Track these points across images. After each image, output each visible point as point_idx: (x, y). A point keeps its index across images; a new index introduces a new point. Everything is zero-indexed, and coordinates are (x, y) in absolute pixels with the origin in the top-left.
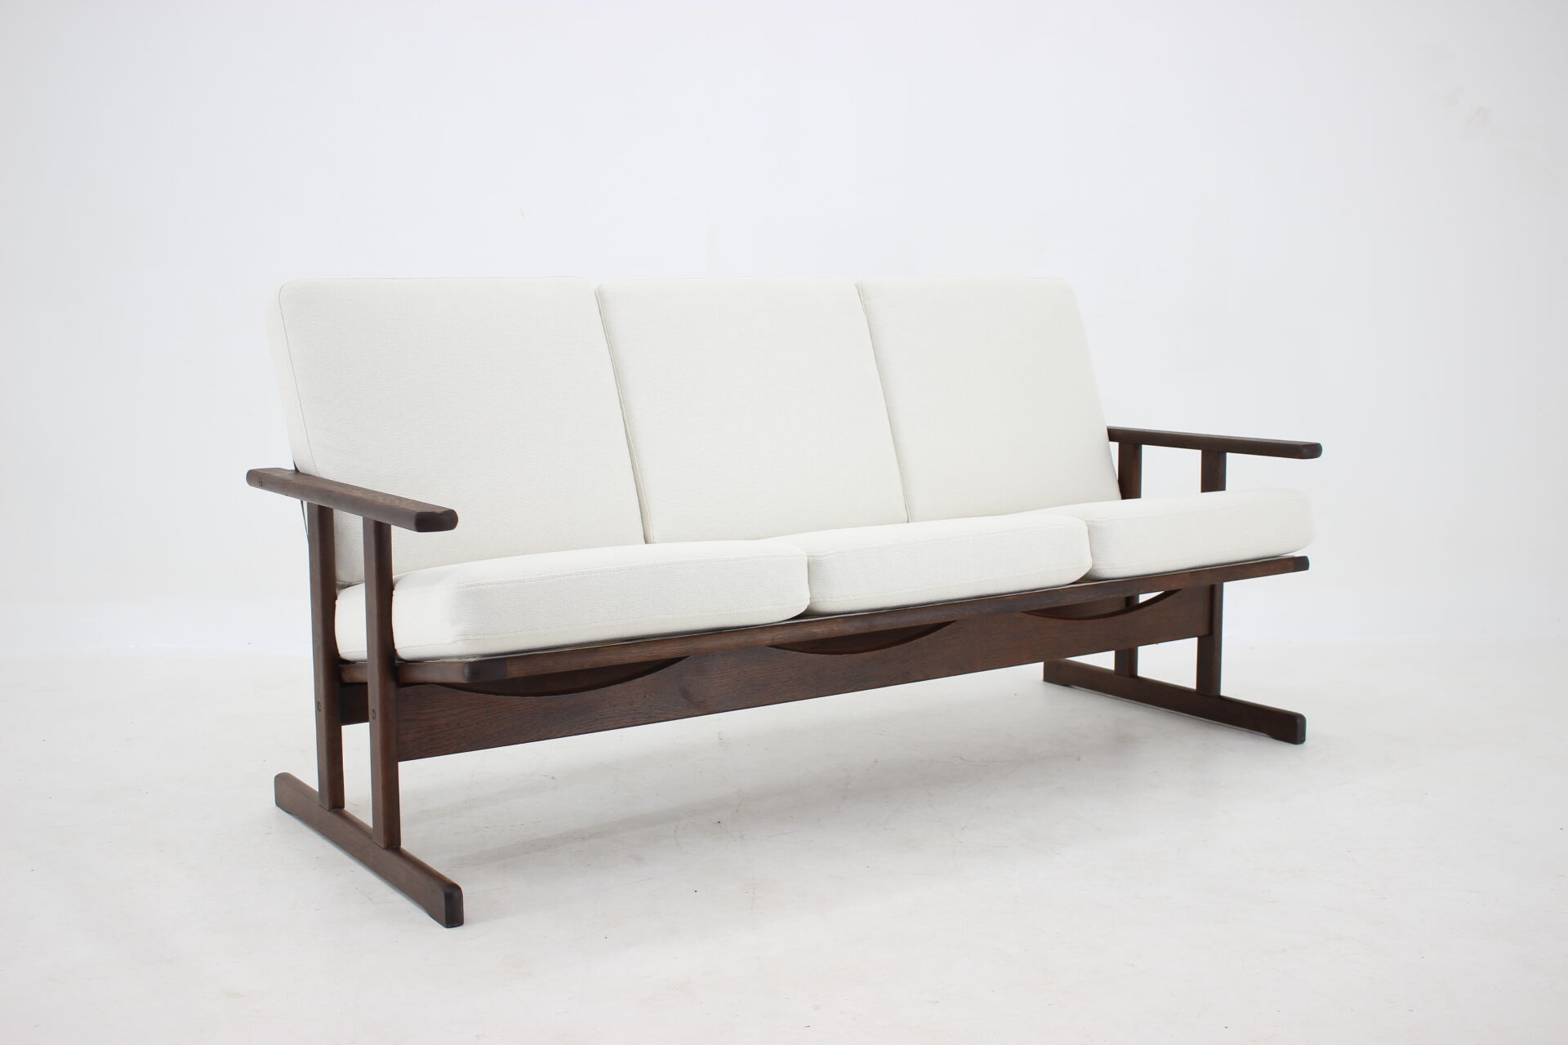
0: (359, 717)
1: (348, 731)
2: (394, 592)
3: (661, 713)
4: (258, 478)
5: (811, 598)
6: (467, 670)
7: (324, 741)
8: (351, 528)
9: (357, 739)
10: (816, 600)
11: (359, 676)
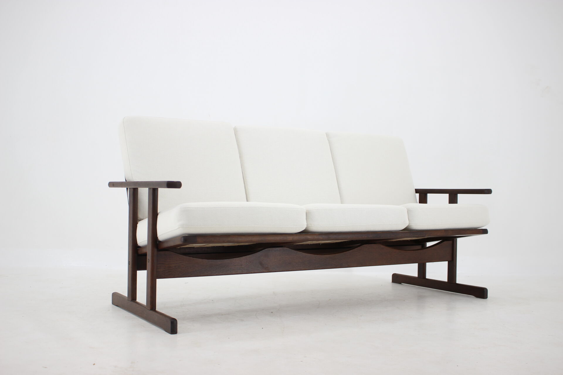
0: (144, 268)
1: (139, 272)
2: (158, 216)
3: (252, 270)
4: (112, 185)
5: (307, 225)
6: (182, 239)
7: (130, 276)
8: (144, 194)
9: (142, 276)
10: (309, 226)
11: (144, 251)
